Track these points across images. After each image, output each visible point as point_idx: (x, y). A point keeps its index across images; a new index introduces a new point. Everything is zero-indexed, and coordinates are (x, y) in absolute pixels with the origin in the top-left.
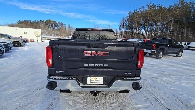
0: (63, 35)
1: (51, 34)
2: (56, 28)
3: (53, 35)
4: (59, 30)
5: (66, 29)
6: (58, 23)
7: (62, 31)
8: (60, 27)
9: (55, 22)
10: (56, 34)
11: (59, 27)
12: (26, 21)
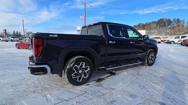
0: (178, 33)
1: (162, 34)
2: (169, 26)
3: (164, 34)
4: (173, 28)
5: (183, 26)
6: (172, 20)
7: (177, 29)
8: (175, 25)
9: (169, 20)
10: (168, 33)
11: (173, 24)
12: (139, 24)
